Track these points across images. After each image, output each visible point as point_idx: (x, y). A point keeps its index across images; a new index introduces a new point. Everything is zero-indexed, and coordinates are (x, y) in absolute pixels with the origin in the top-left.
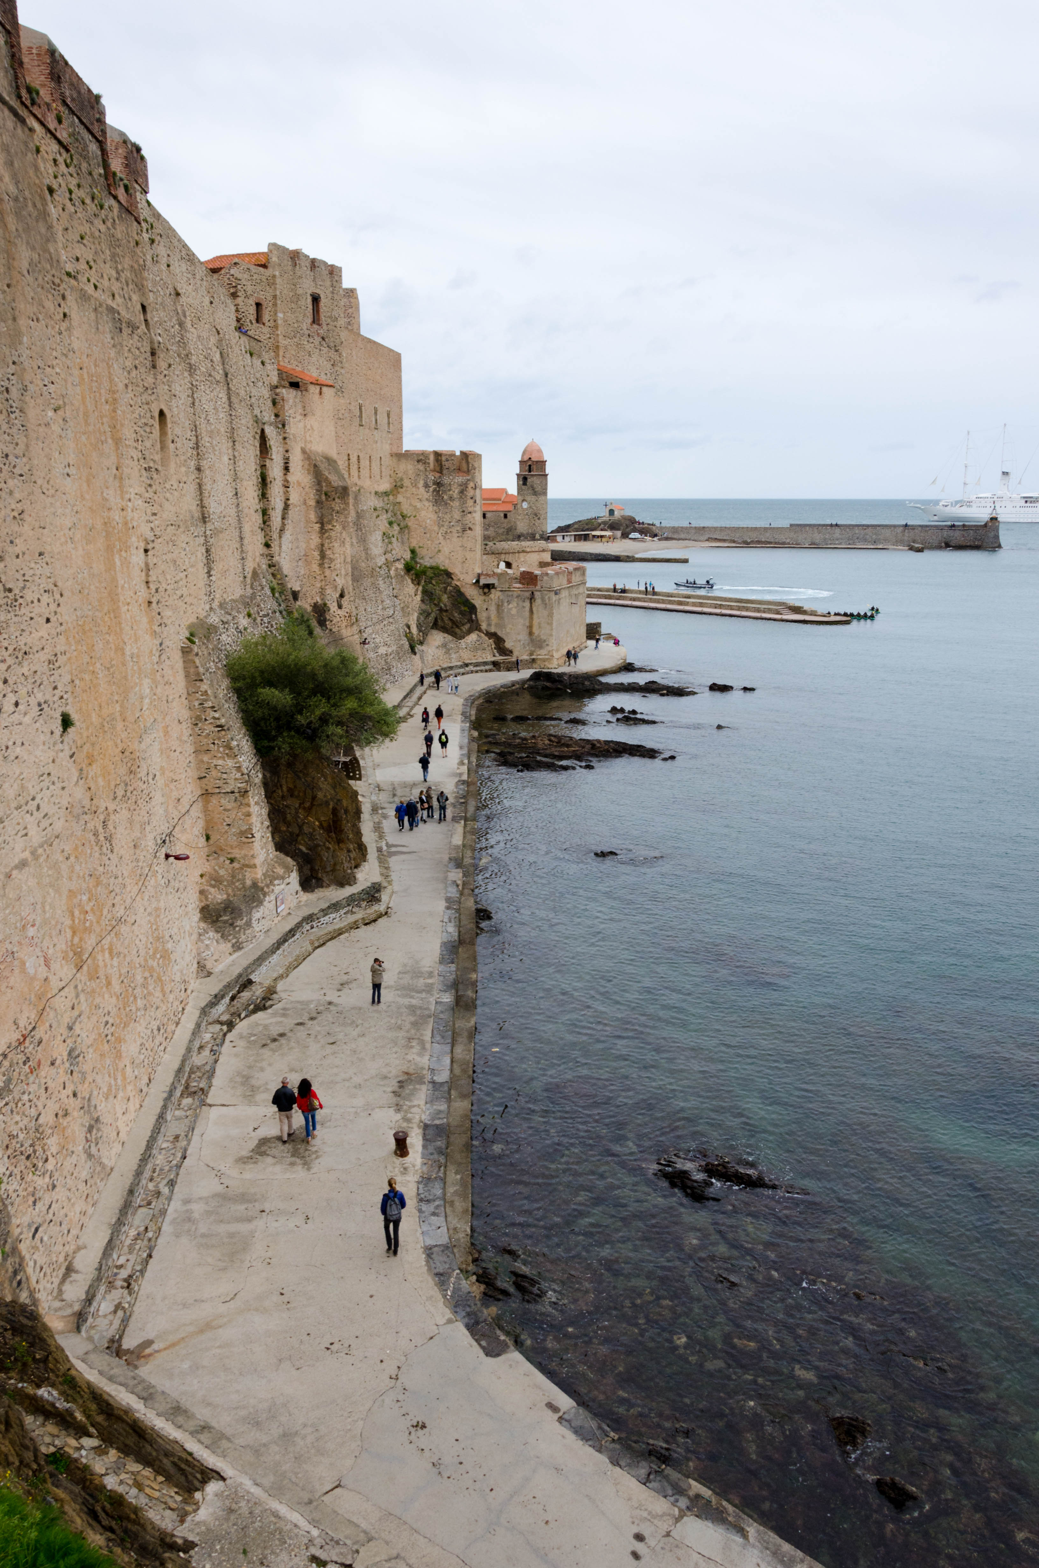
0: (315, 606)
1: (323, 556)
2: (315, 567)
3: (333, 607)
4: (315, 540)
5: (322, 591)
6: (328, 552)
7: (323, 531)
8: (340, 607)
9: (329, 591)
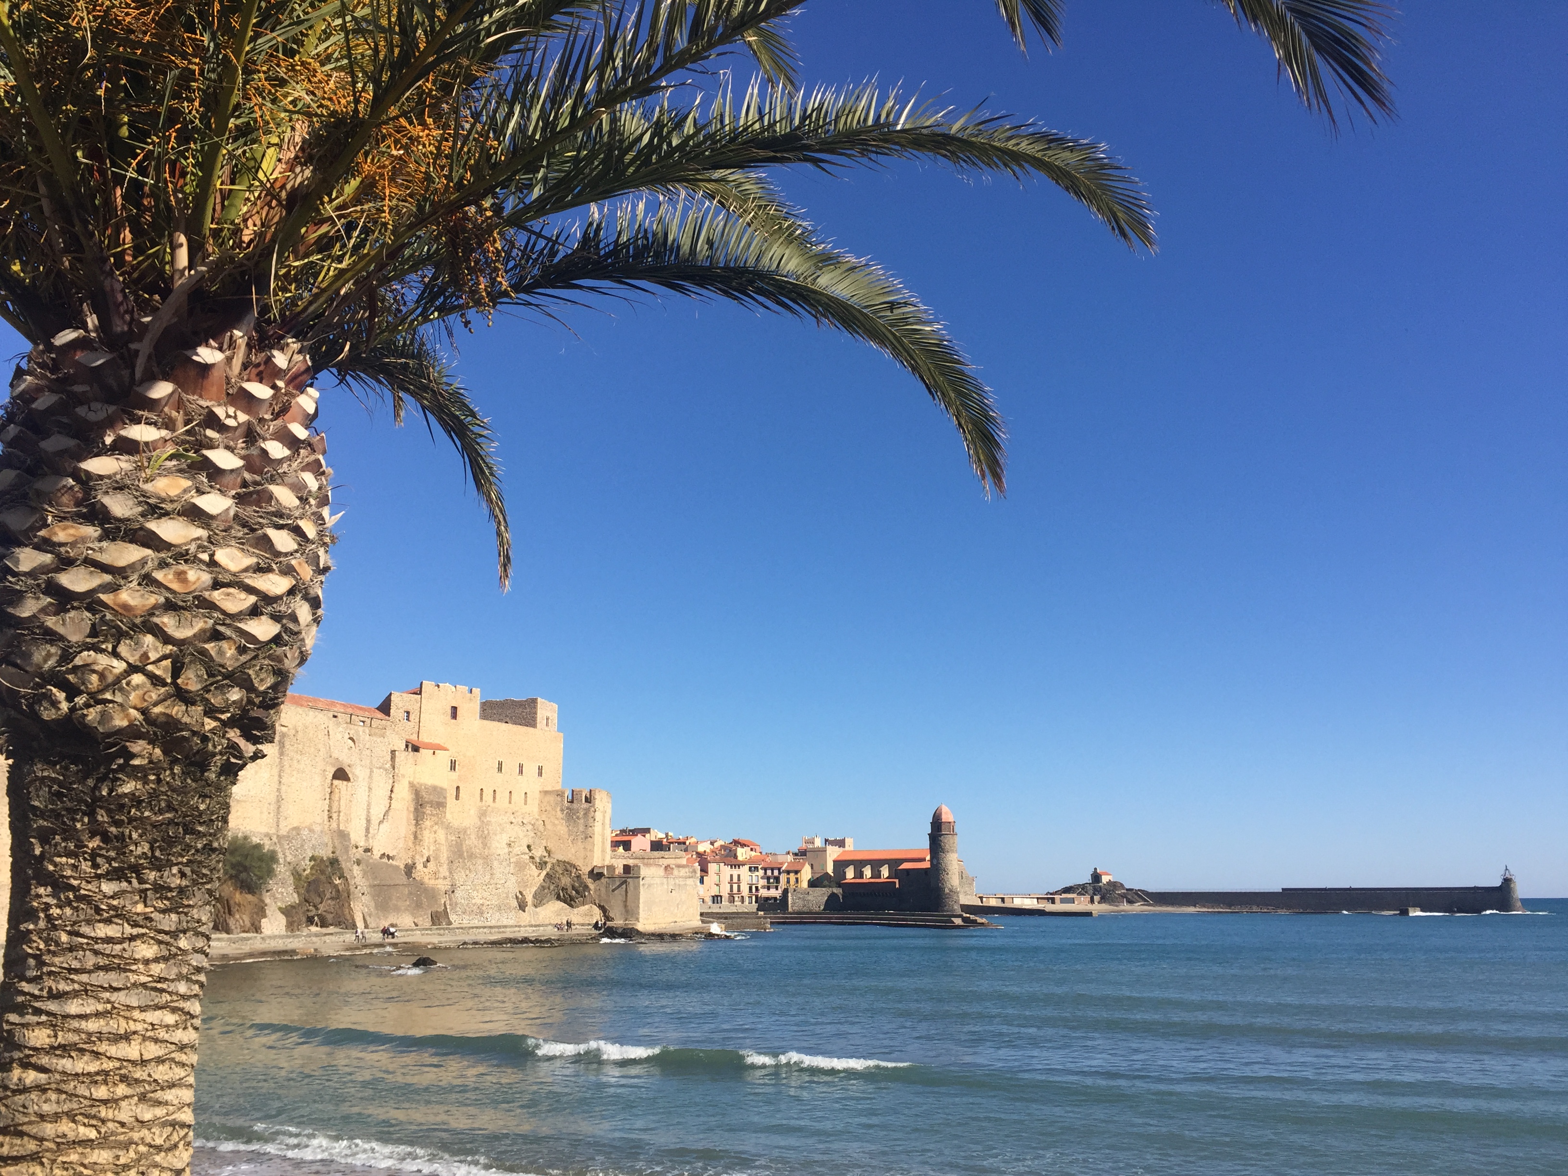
0: (406, 865)
1: (416, 837)
2: (411, 844)
3: (419, 866)
4: (413, 829)
5: (413, 858)
6: (419, 837)
7: (417, 824)
8: (425, 867)
9: (417, 857)
